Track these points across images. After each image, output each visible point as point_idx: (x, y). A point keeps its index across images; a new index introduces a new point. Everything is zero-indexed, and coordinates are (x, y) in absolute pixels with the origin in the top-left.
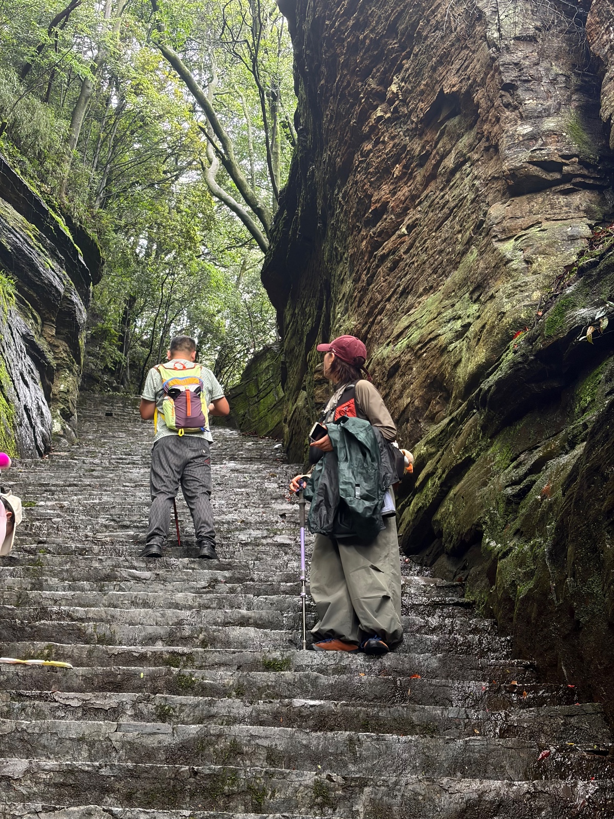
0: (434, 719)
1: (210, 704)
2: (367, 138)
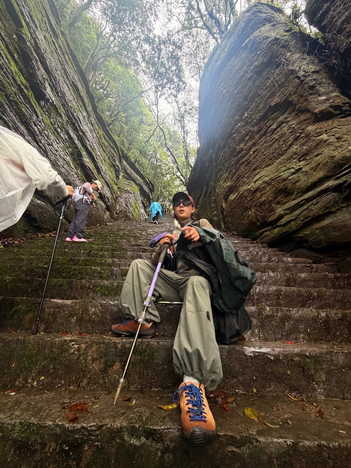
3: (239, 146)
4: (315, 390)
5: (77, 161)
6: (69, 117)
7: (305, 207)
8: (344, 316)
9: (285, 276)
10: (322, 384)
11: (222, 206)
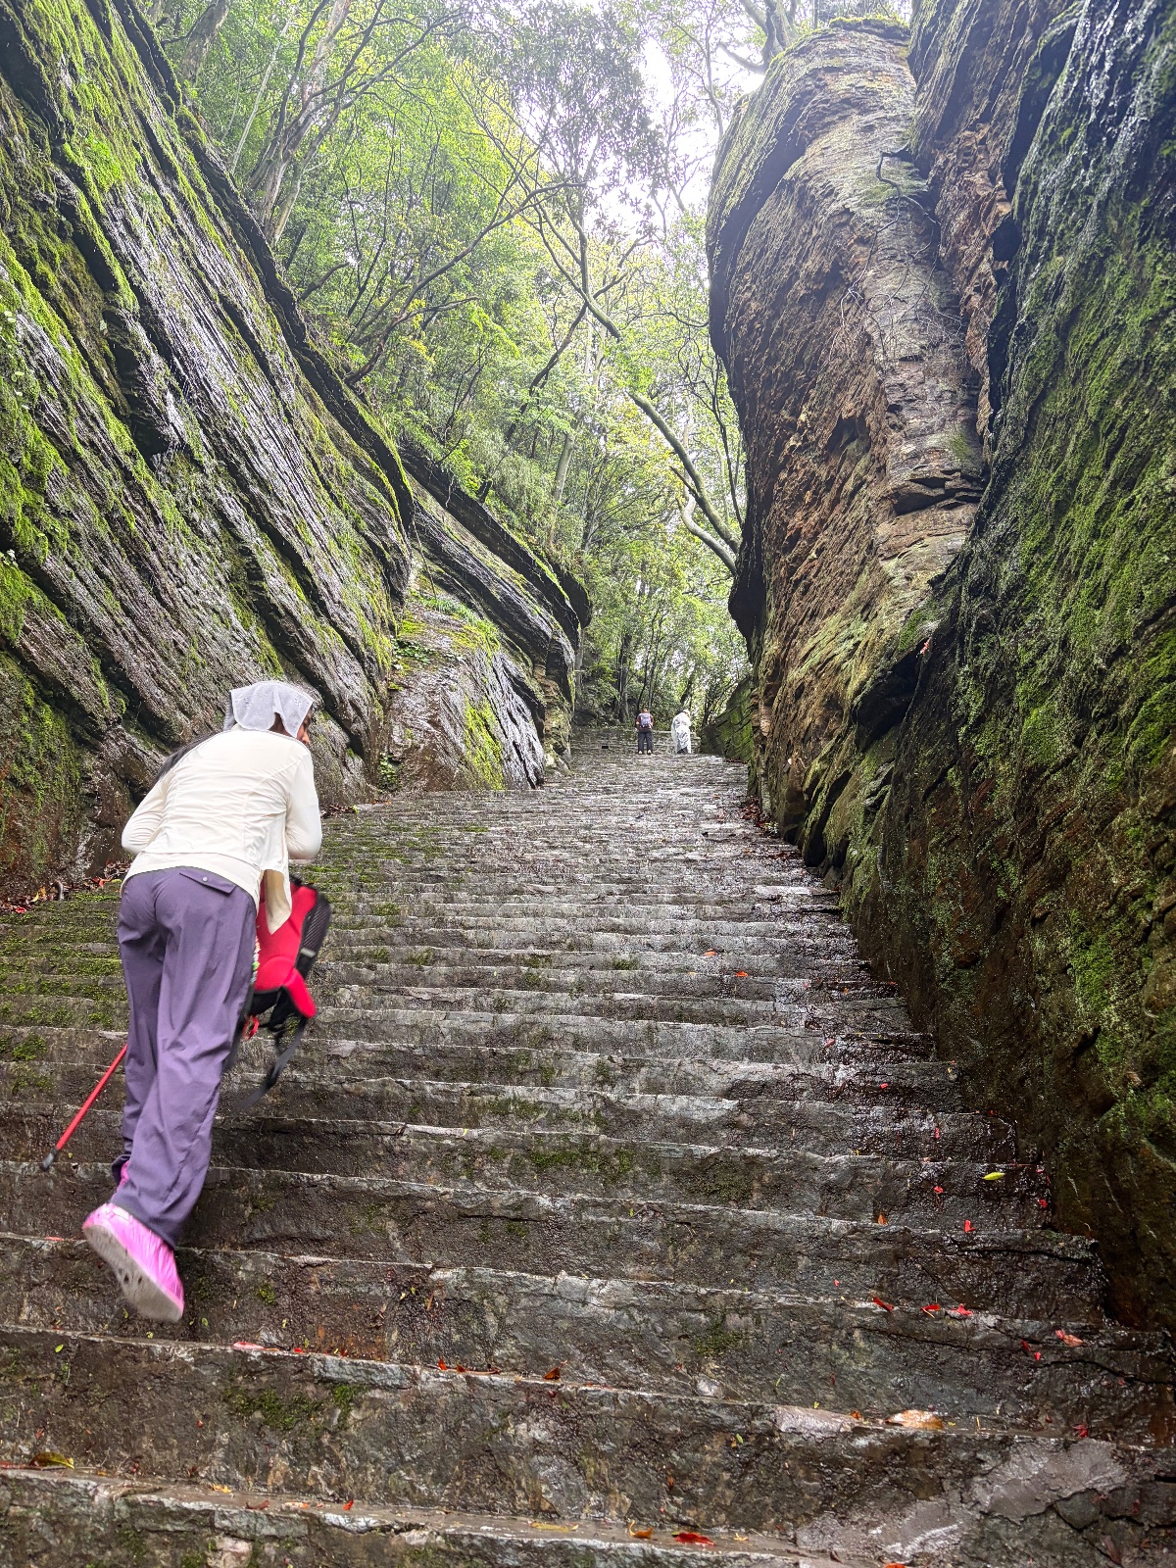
0: (742, 1012)
1: (541, 997)
2: (783, 467)
5: (246, 596)
11: (760, 726)
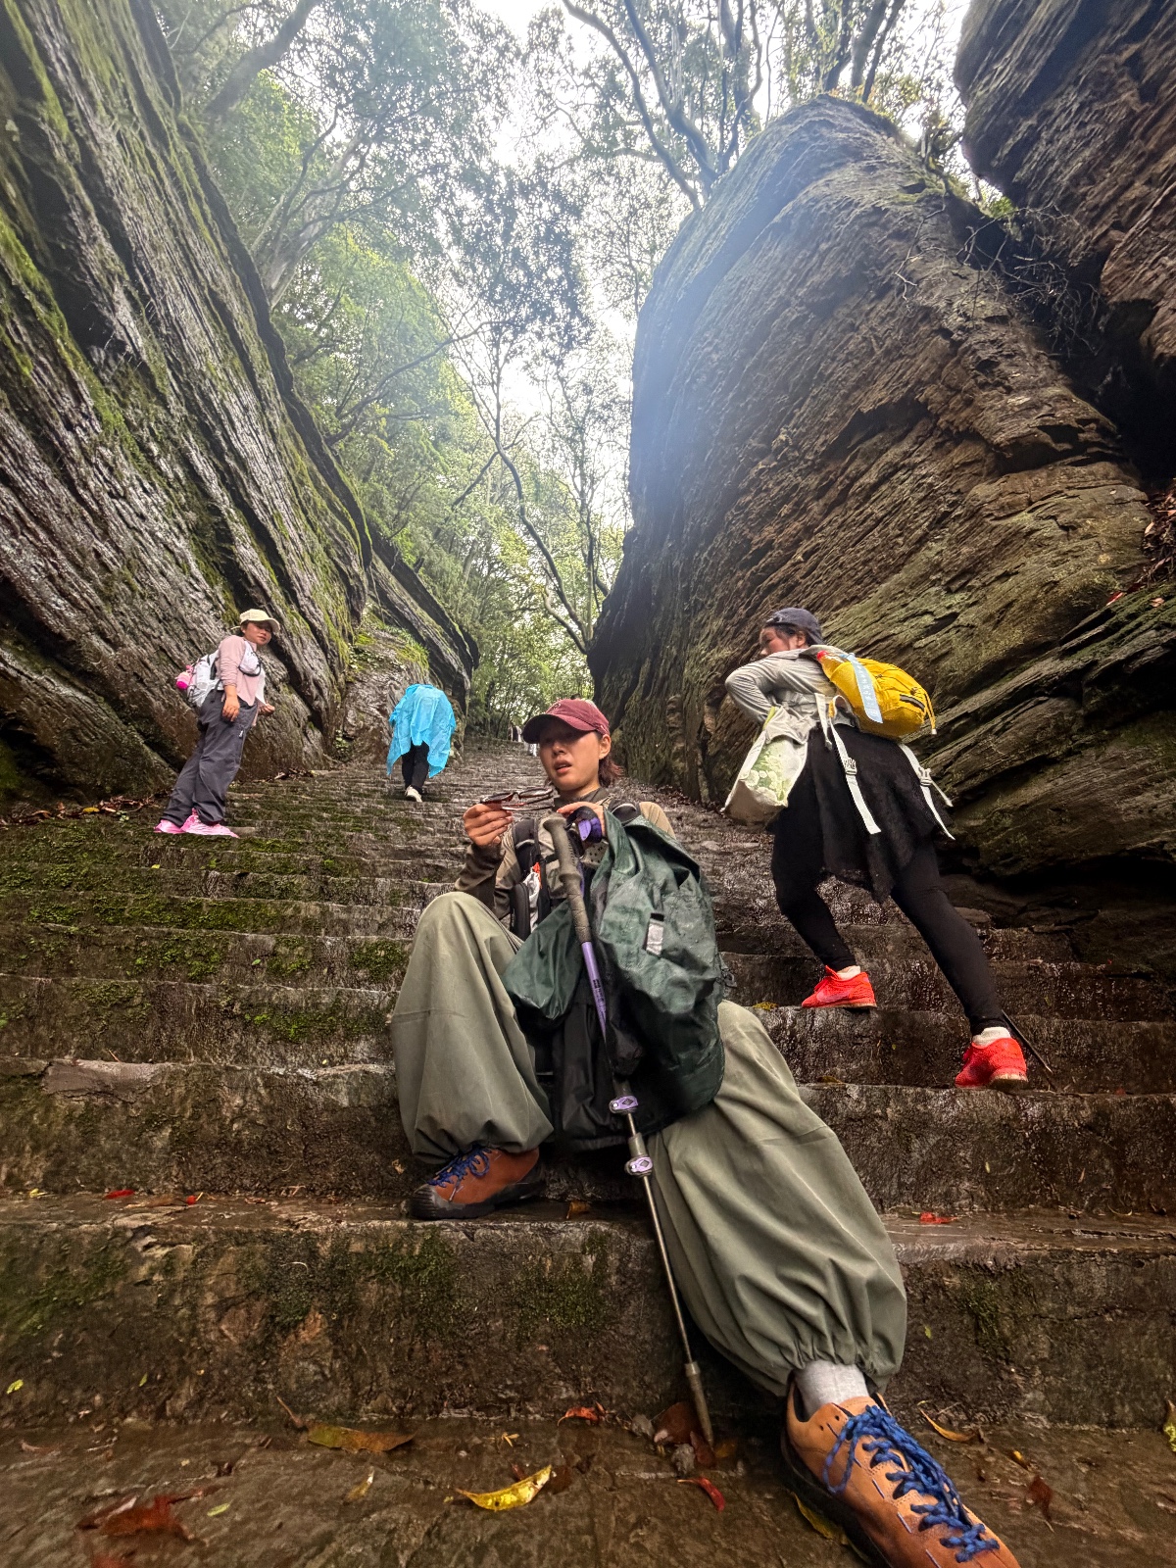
3: (761, 531)
4: (1015, 1394)
5: (212, 554)
6: (191, 406)
7: (967, 740)
8: (1102, 1114)
9: (907, 969)
10: (1038, 1372)
11: (703, 723)
